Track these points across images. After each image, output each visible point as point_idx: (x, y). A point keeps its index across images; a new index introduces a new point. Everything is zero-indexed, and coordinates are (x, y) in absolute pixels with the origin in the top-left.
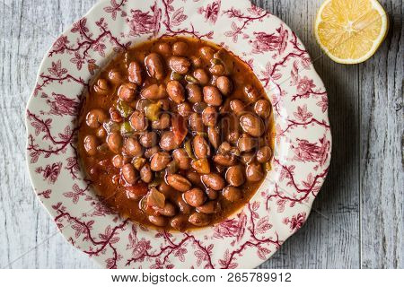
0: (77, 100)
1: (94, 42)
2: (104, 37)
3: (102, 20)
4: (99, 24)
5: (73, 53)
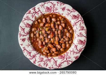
0: (31, 25)
1: (36, 12)
3: (39, 8)
4: (38, 9)
5: (32, 14)
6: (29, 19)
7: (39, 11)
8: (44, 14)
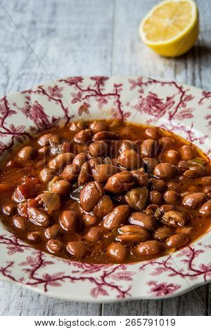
0: (50, 120)
1: (101, 95)
2: (112, 97)
3: (121, 85)
4: (116, 86)
5: (79, 90)
6: (57, 98)
7: (116, 94)
8: (128, 114)
